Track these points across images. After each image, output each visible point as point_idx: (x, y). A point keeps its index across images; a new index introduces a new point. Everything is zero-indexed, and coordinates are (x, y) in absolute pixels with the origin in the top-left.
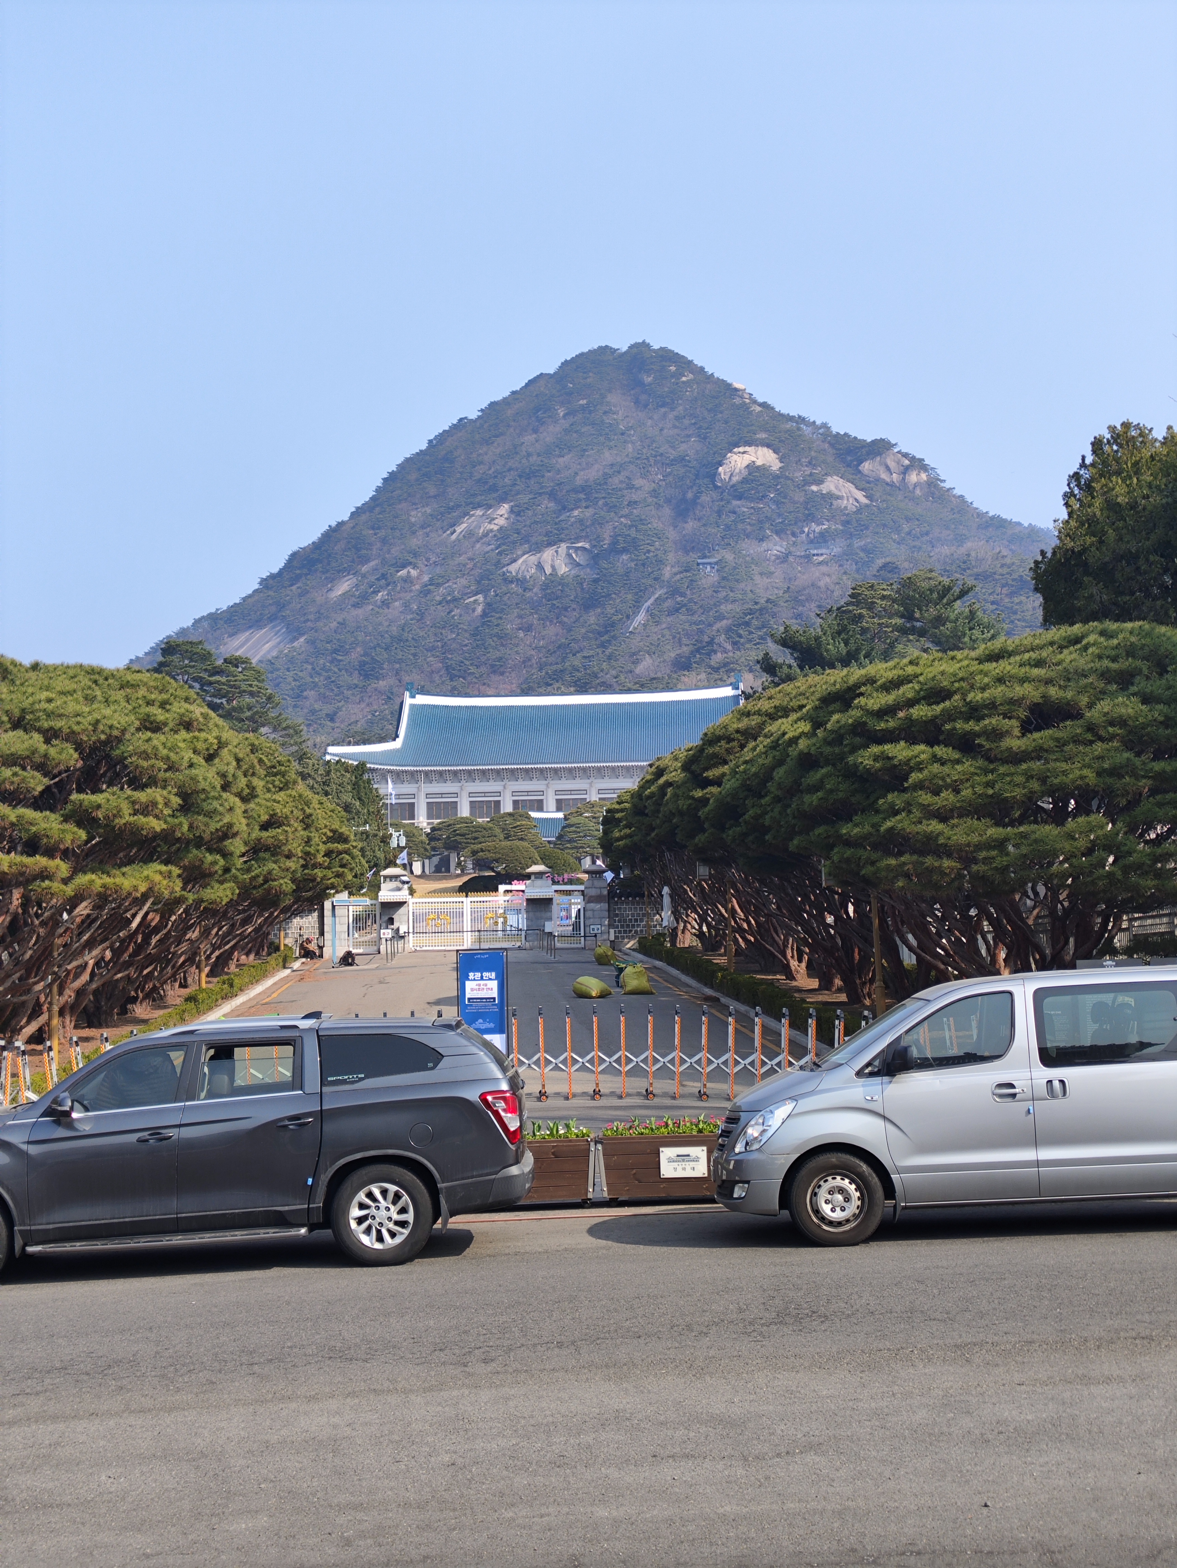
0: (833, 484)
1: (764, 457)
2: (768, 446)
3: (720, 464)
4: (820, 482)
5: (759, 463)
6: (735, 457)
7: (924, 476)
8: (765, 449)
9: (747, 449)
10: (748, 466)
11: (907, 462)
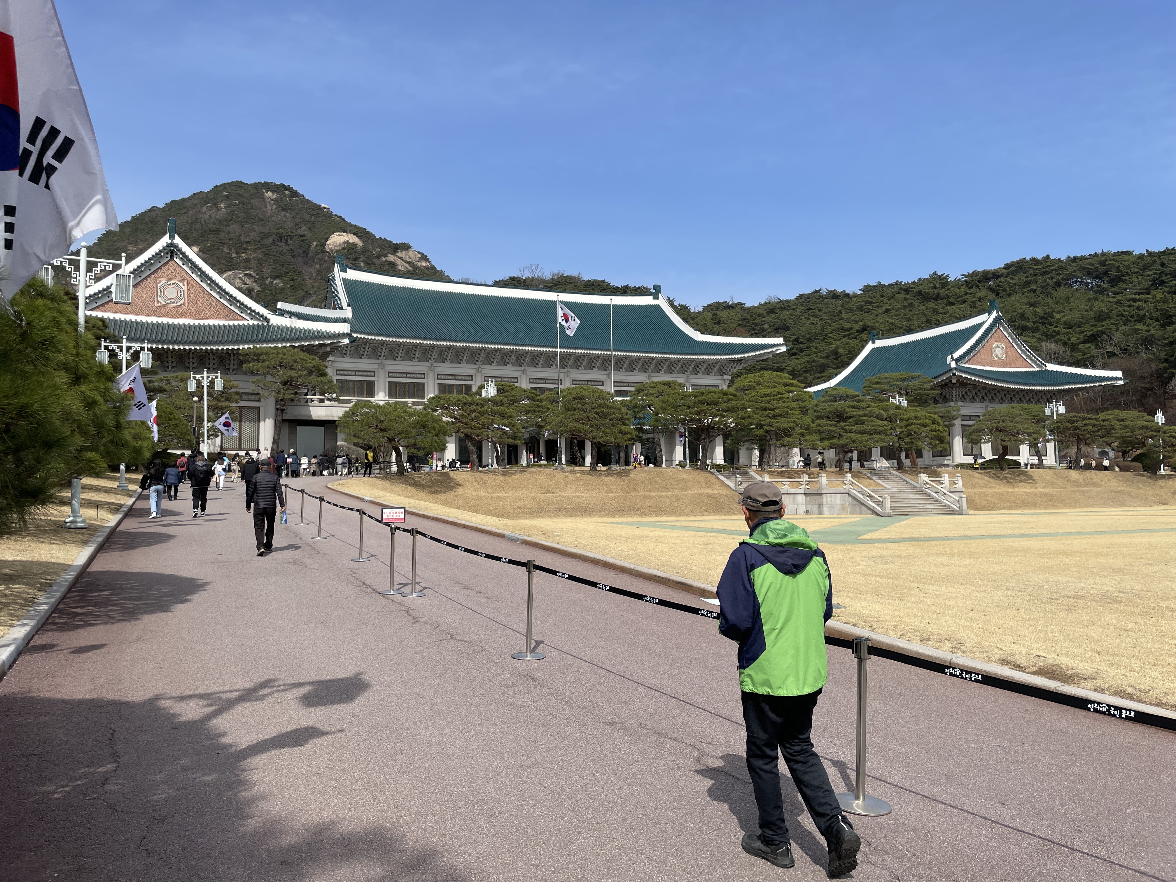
0: (391, 258)
1: (352, 239)
2: (354, 234)
3: (327, 240)
4: (386, 256)
5: (351, 241)
6: (336, 237)
7: (428, 264)
8: (353, 236)
9: (342, 233)
10: (344, 243)
11: (420, 256)
